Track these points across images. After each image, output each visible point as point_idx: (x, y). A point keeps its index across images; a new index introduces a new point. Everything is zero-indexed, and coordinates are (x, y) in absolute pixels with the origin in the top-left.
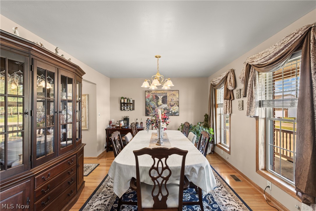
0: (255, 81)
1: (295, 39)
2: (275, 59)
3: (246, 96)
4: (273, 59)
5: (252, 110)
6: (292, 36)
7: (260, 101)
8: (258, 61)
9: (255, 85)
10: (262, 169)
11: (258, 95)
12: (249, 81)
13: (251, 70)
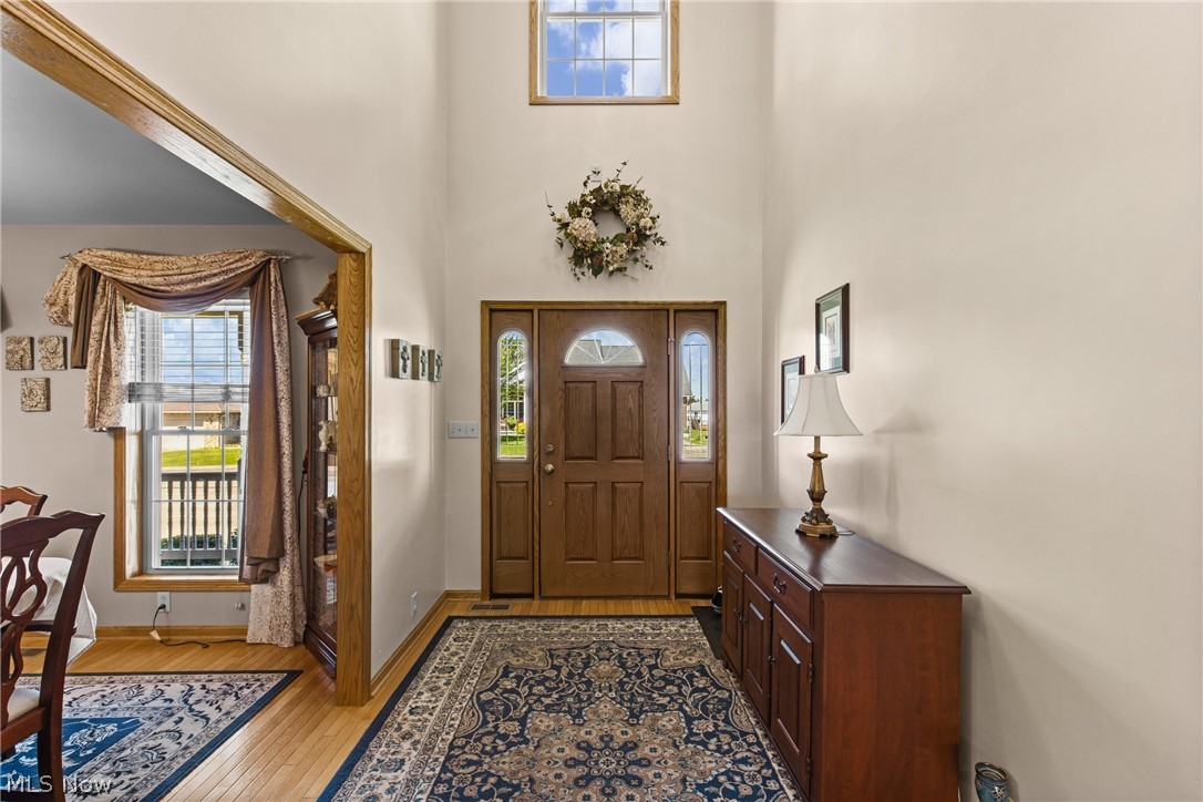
0: (116, 326)
1: (242, 267)
2: (192, 289)
3: (84, 367)
4: (189, 286)
5: (108, 410)
6: (238, 257)
7: (131, 385)
8: (140, 276)
9: (116, 339)
10: (134, 575)
11: (128, 367)
12: (93, 323)
13: (99, 290)
